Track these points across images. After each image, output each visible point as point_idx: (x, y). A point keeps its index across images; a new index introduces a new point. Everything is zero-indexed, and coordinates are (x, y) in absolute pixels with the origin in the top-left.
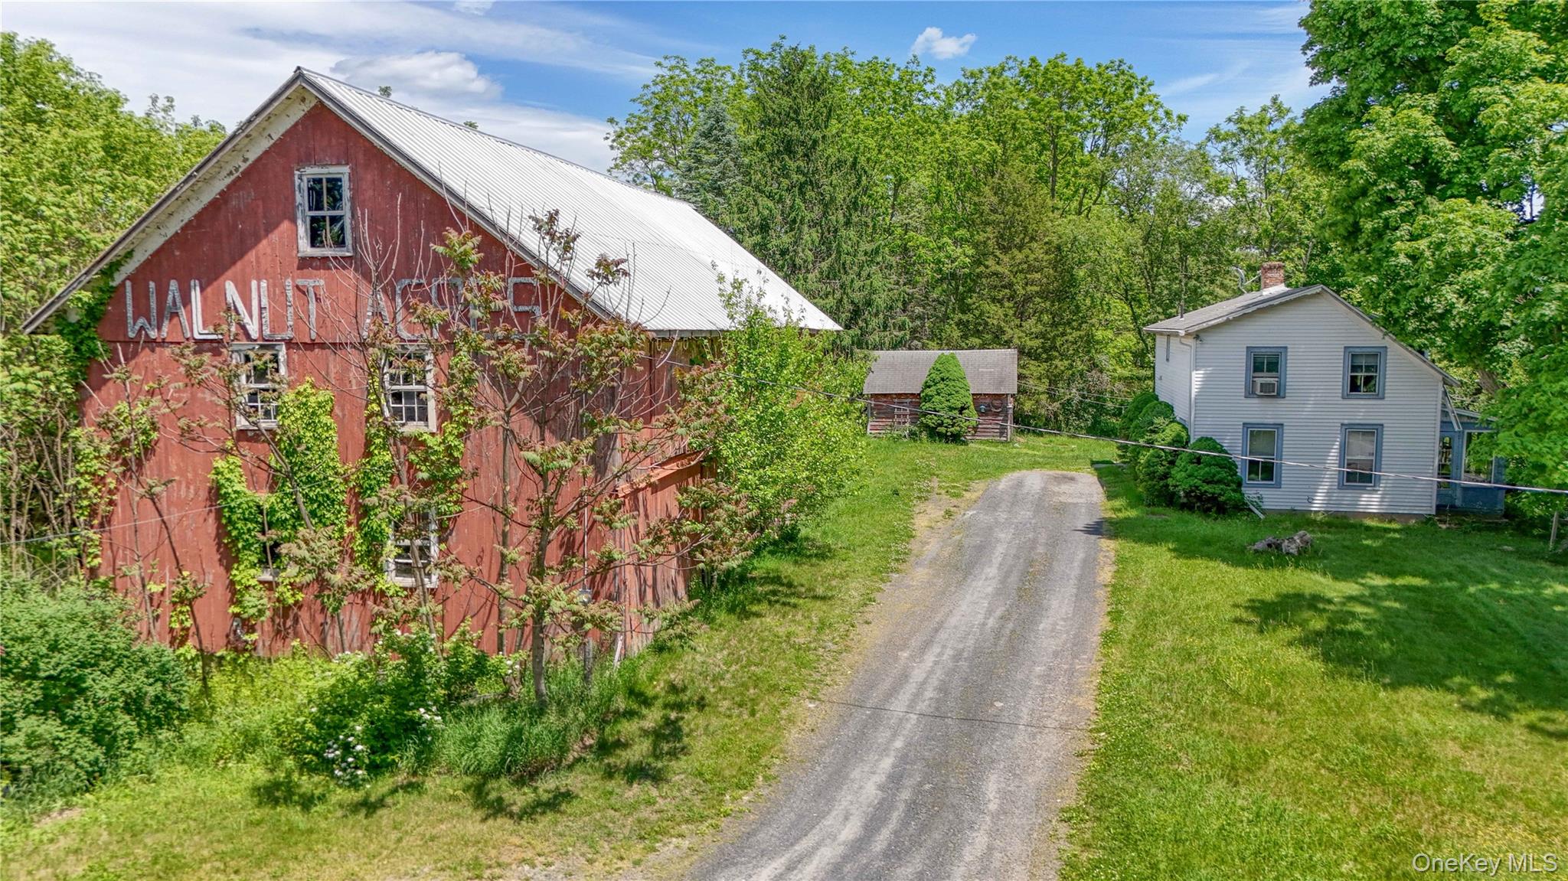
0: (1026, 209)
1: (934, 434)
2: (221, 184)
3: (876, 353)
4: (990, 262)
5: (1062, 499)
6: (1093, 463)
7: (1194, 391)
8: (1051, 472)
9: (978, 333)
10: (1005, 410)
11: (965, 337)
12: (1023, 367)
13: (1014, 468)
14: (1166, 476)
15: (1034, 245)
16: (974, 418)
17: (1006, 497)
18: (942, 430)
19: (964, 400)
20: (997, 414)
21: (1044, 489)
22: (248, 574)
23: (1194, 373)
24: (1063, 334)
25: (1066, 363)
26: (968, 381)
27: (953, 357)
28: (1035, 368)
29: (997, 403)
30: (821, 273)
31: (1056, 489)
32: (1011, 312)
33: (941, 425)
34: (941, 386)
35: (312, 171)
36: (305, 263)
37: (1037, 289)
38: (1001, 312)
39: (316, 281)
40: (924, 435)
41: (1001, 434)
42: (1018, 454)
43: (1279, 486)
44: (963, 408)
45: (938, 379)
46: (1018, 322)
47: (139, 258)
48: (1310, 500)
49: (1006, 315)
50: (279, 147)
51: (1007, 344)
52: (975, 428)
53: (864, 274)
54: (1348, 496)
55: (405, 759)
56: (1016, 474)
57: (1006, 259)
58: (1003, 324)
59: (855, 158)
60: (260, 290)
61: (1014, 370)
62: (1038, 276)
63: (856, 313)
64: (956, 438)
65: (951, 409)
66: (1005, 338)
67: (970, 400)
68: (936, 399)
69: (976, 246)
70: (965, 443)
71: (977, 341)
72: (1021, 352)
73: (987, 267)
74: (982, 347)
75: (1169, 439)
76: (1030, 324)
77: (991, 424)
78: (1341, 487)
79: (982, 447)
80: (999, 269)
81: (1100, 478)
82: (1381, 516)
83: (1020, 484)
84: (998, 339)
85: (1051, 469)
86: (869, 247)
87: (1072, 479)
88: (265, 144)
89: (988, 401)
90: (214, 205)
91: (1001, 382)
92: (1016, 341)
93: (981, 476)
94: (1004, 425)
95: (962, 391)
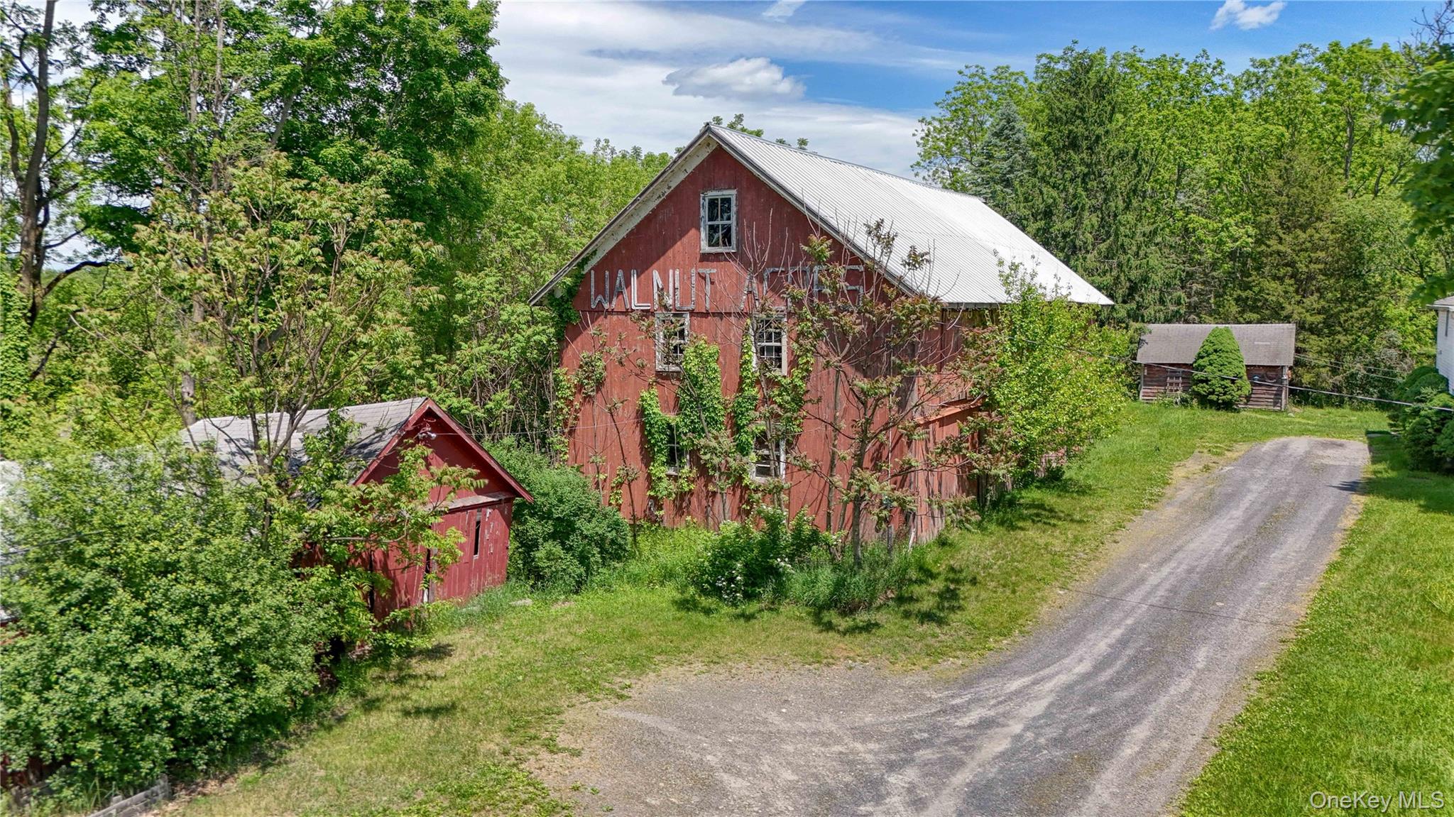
0: (1312, 190)
1: (1205, 401)
2: (653, 205)
3: (1151, 326)
4: (1273, 242)
5: (1325, 461)
6: (1368, 433)
8: (1320, 439)
9: (1254, 309)
10: (1280, 381)
11: (1242, 312)
12: (1303, 341)
13: (1282, 434)
14: (1431, 442)
15: (1319, 225)
16: (1247, 388)
17: (1267, 457)
18: (1214, 397)
19: (1237, 371)
20: (1272, 385)
21: (1308, 452)
22: (660, 469)
24: (1349, 310)
25: (1350, 338)
26: (1242, 353)
27: (1227, 330)
28: (1315, 343)
29: (1271, 374)
30: (1100, 253)
31: (1320, 453)
32: (1291, 289)
33: (1212, 393)
34: (1214, 357)
35: (712, 194)
36: (705, 258)
37: (1321, 266)
38: (1281, 289)
39: (710, 270)
40: (1195, 402)
41: (1275, 404)
42: (1290, 423)
44: (1235, 378)
45: (1211, 350)
46: (1298, 298)
47: (600, 255)
49: (1286, 292)
50: (691, 178)
51: (1287, 319)
52: (1248, 398)
53: (1142, 253)
55: (767, 594)
56: (1284, 439)
57: (1289, 238)
58: (1281, 300)
59: (1136, 151)
60: (674, 276)
61: (1291, 344)
62: (1322, 255)
63: (1133, 289)
64: (1228, 406)
65: (1223, 378)
66: (1284, 313)
67: (1243, 371)
68: (1209, 368)
69: (1257, 225)
70: (1237, 411)
71: (1255, 316)
72: (1301, 327)
73: (1269, 246)
74: (1259, 322)
75: (1436, 409)
76: (1312, 301)
77: (1265, 395)
79: (1254, 415)
80: (1281, 248)
81: (1370, 446)
83: (1284, 447)
84: (1276, 314)
85: (1321, 436)
86: (1148, 229)
87: (1341, 445)
88: (682, 176)
89: (1262, 372)
90: (648, 219)
91: (1276, 355)
92: (1295, 316)
93: (1246, 439)
94: (1278, 395)
95: (1235, 363)
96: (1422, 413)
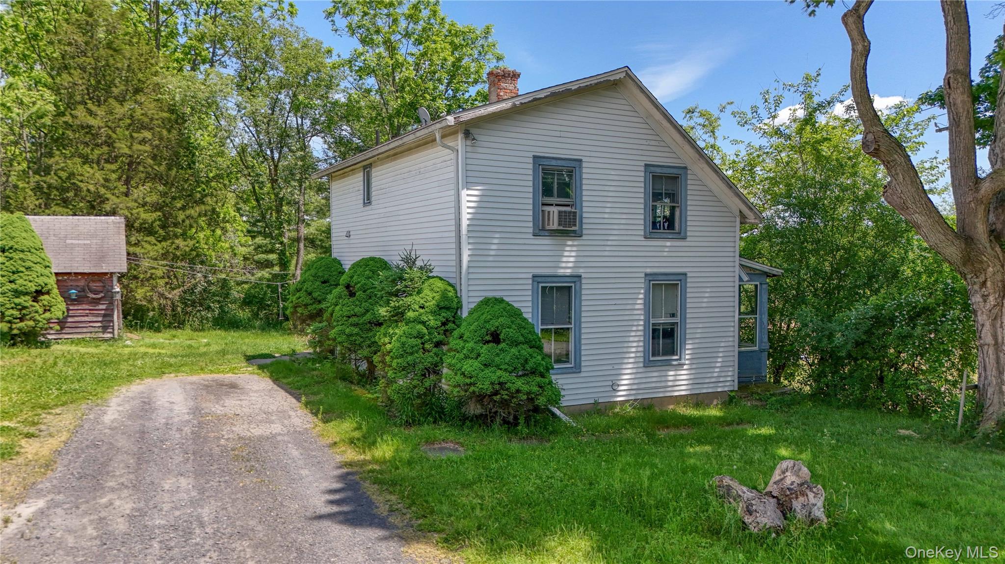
4: (80, 112)
5: (240, 429)
6: (252, 358)
7: (465, 223)
8: (195, 378)
10: (109, 296)
13: (131, 377)
15: (141, 98)
16: (60, 308)
19: (41, 281)
20: (96, 302)
21: (196, 411)
23: (464, 193)
26: (49, 255)
28: (151, 248)
29: (94, 285)
31: (218, 409)
38: (99, 176)
41: (105, 329)
42: (133, 356)
43: (577, 369)
44: (39, 293)
48: (614, 387)
49: (107, 180)
52: (62, 323)
54: (654, 374)
56: (136, 388)
57: (101, 112)
58: (102, 191)
61: (120, 247)
64: (29, 338)
65: (17, 293)
66: (108, 207)
67: (52, 281)
69: (56, 90)
72: (129, 226)
73: (74, 117)
75: (432, 304)
77: (87, 317)
78: (648, 364)
79: (73, 348)
80: (92, 121)
81: (276, 381)
82: (698, 400)
83: (146, 407)
85: (192, 372)
87: (233, 386)
89: (82, 283)
91: (102, 257)
92: (122, 210)
93: (69, 398)
94: (108, 316)
95: (38, 268)
96: (410, 314)
